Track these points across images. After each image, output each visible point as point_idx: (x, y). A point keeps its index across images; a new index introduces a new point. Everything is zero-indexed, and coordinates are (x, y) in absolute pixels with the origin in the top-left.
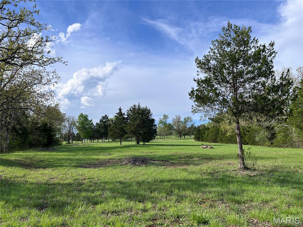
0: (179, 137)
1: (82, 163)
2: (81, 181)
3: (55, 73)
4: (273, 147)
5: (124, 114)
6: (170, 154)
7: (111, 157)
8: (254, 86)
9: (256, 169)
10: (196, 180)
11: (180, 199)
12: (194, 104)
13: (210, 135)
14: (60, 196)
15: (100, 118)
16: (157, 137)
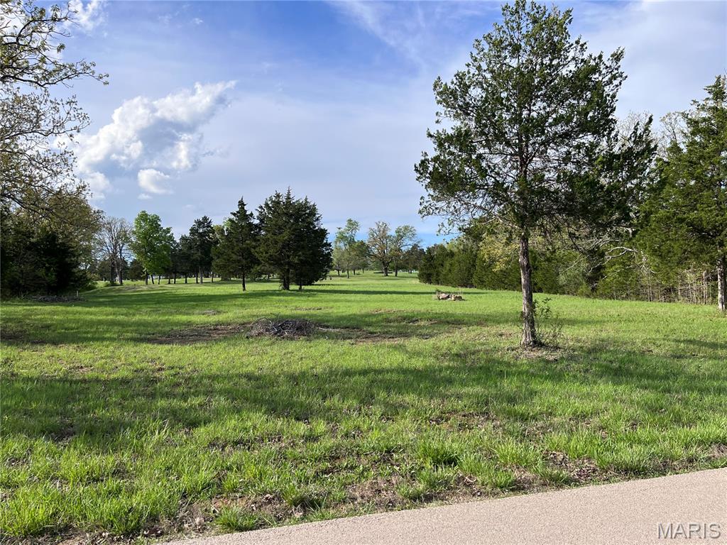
0: (383, 273)
1: (150, 332)
2: (151, 373)
3: (74, 106)
4: (595, 298)
5: (252, 214)
6: (363, 312)
7: (221, 318)
8: (568, 153)
9: (560, 345)
10: (426, 371)
11: (392, 412)
12: (425, 193)
13: (456, 269)
14: (104, 408)
15: (192, 224)
16: (332, 273)
